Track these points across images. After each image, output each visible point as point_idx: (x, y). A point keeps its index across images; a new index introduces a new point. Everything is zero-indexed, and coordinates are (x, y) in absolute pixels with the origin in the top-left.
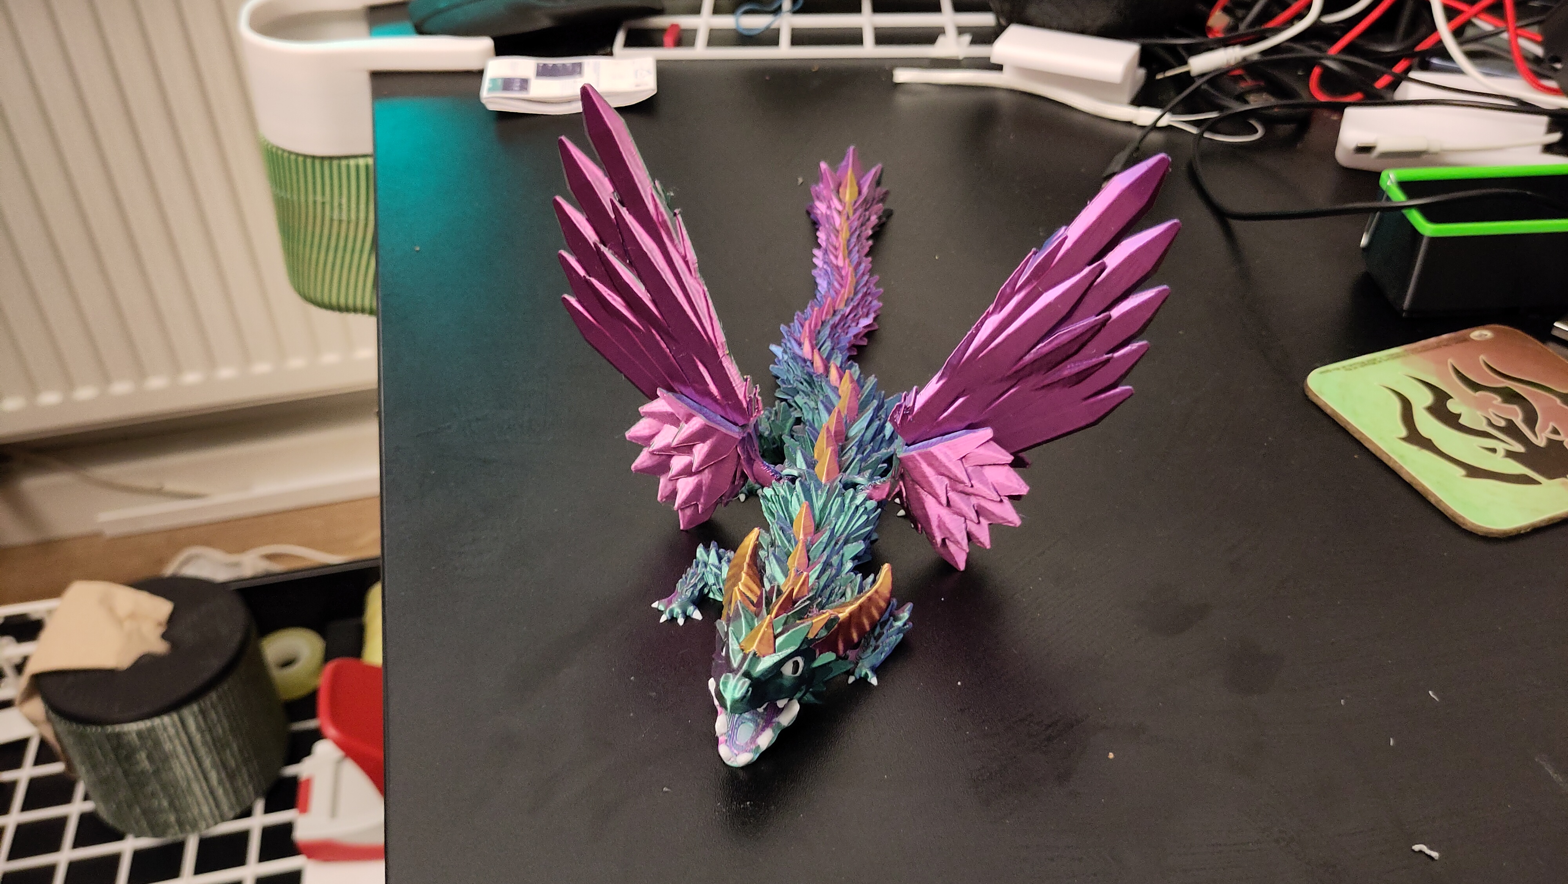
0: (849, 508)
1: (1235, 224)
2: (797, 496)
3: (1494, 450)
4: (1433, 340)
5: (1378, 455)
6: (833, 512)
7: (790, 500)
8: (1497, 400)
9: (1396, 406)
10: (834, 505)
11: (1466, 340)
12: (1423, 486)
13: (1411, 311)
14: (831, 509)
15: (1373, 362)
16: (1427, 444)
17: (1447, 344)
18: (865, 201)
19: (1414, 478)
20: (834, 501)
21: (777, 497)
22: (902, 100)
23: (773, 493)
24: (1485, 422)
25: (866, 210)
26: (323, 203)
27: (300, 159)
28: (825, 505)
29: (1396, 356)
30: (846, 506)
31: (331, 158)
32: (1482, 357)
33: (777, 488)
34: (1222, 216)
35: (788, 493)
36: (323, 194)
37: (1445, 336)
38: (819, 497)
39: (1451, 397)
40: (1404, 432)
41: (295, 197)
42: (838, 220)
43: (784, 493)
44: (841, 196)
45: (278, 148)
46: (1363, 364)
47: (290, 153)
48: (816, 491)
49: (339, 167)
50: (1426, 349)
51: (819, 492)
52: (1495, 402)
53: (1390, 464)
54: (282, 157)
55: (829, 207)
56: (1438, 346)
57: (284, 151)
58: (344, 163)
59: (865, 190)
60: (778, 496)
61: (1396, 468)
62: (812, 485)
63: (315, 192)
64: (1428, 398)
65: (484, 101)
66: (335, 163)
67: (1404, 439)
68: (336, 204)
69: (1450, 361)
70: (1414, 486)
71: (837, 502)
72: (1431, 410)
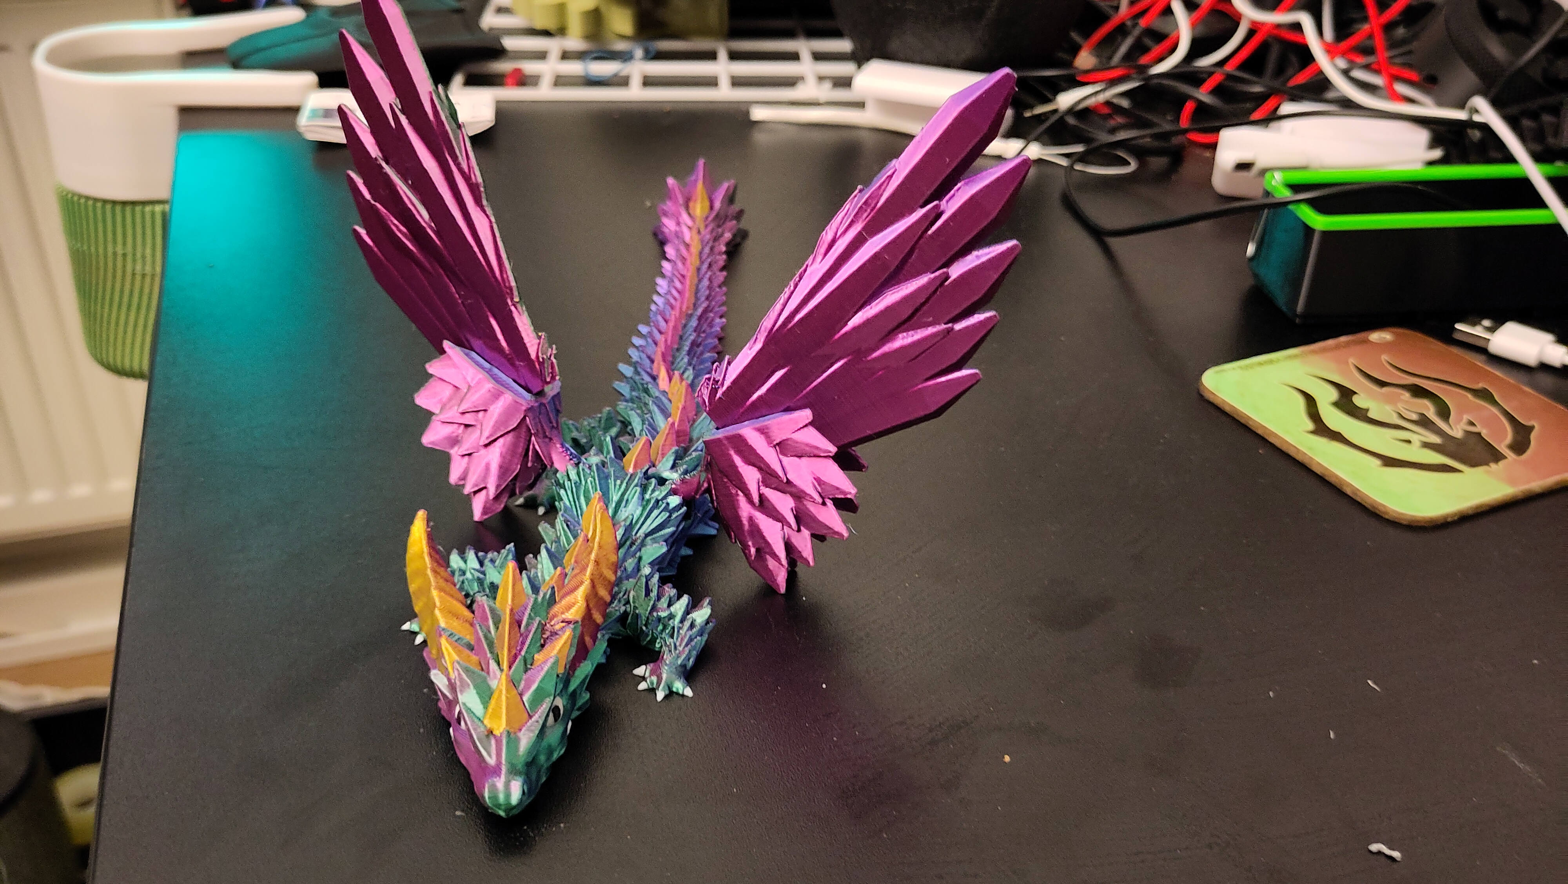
0: (649, 501)
1: (1113, 241)
3: (1409, 442)
4: (1331, 342)
5: (1285, 449)
8: (1406, 395)
9: (1301, 401)
10: (631, 496)
11: (1366, 341)
12: (1339, 480)
13: (1304, 316)
14: (627, 501)
15: (1271, 362)
16: (1337, 436)
17: (1347, 344)
18: (717, 216)
19: (1326, 470)
20: (631, 491)
21: (569, 482)
22: (760, 138)
24: (1395, 415)
25: (719, 226)
26: (124, 255)
27: (99, 205)
28: (622, 496)
29: (1295, 356)
30: (646, 498)
31: (134, 203)
32: (1384, 357)
33: (571, 473)
34: (1098, 234)
36: (124, 244)
37: (1343, 339)
38: (618, 487)
39: (1355, 393)
41: (93, 249)
42: (687, 236)
44: (691, 212)
45: (74, 194)
46: (1260, 364)
47: (88, 198)
48: (615, 480)
49: (143, 214)
50: (1324, 350)
52: (1402, 397)
53: (1301, 459)
54: (79, 204)
55: (678, 224)
56: (1337, 347)
57: (80, 196)
58: (148, 209)
59: (717, 205)
60: (571, 481)
61: (1306, 461)
62: (612, 473)
63: (115, 242)
64: (1333, 394)
65: (302, 130)
66: (138, 209)
68: (139, 255)
69: (1352, 361)
70: (1328, 479)
71: (635, 493)
72: (1336, 404)
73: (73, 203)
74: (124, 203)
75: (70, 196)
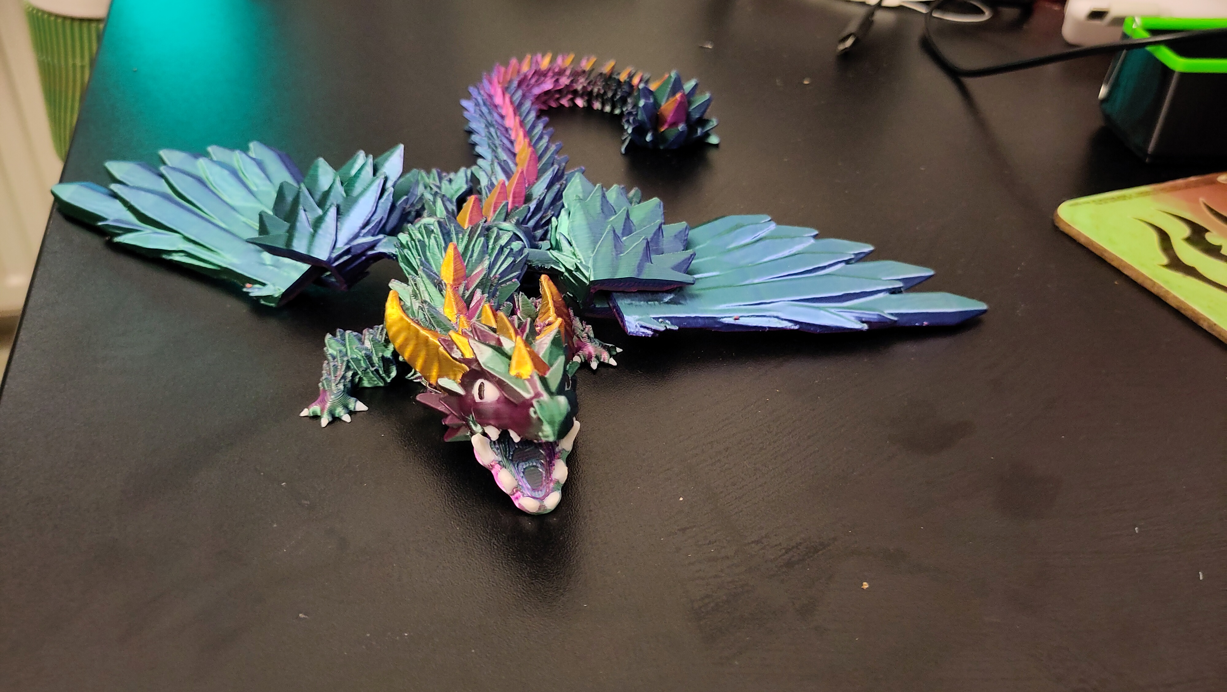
0: (493, 249)
1: (970, 82)
2: (435, 238)
5: (1139, 281)
6: (475, 255)
7: (427, 244)
9: (1154, 235)
10: (476, 246)
11: (1215, 182)
12: (1193, 311)
13: (1154, 156)
14: (473, 251)
15: (1124, 197)
16: (1191, 271)
19: (1182, 302)
20: (476, 241)
21: (413, 242)
23: (408, 239)
27: (60, 20)
28: (467, 247)
29: (1146, 194)
30: (490, 247)
33: (413, 233)
34: (956, 75)
35: (425, 236)
36: (82, 57)
38: (460, 240)
39: (1209, 231)
40: (1165, 260)
41: (56, 61)
43: (421, 238)
45: (38, 10)
46: (1113, 199)
47: (51, 14)
48: (457, 234)
51: (461, 236)
53: (1154, 290)
54: (43, 20)
57: (45, 12)
60: (414, 240)
61: (1161, 294)
62: (453, 228)
63: (73, 56)
64: (1186, 231)
67: (1167, 266)
69: (1201, 199)
70: (1182, 312)
71: (480, 243)
72: (1188, 240)
73: (38, 18)
74: (82, 20)
75: (35, 12)
